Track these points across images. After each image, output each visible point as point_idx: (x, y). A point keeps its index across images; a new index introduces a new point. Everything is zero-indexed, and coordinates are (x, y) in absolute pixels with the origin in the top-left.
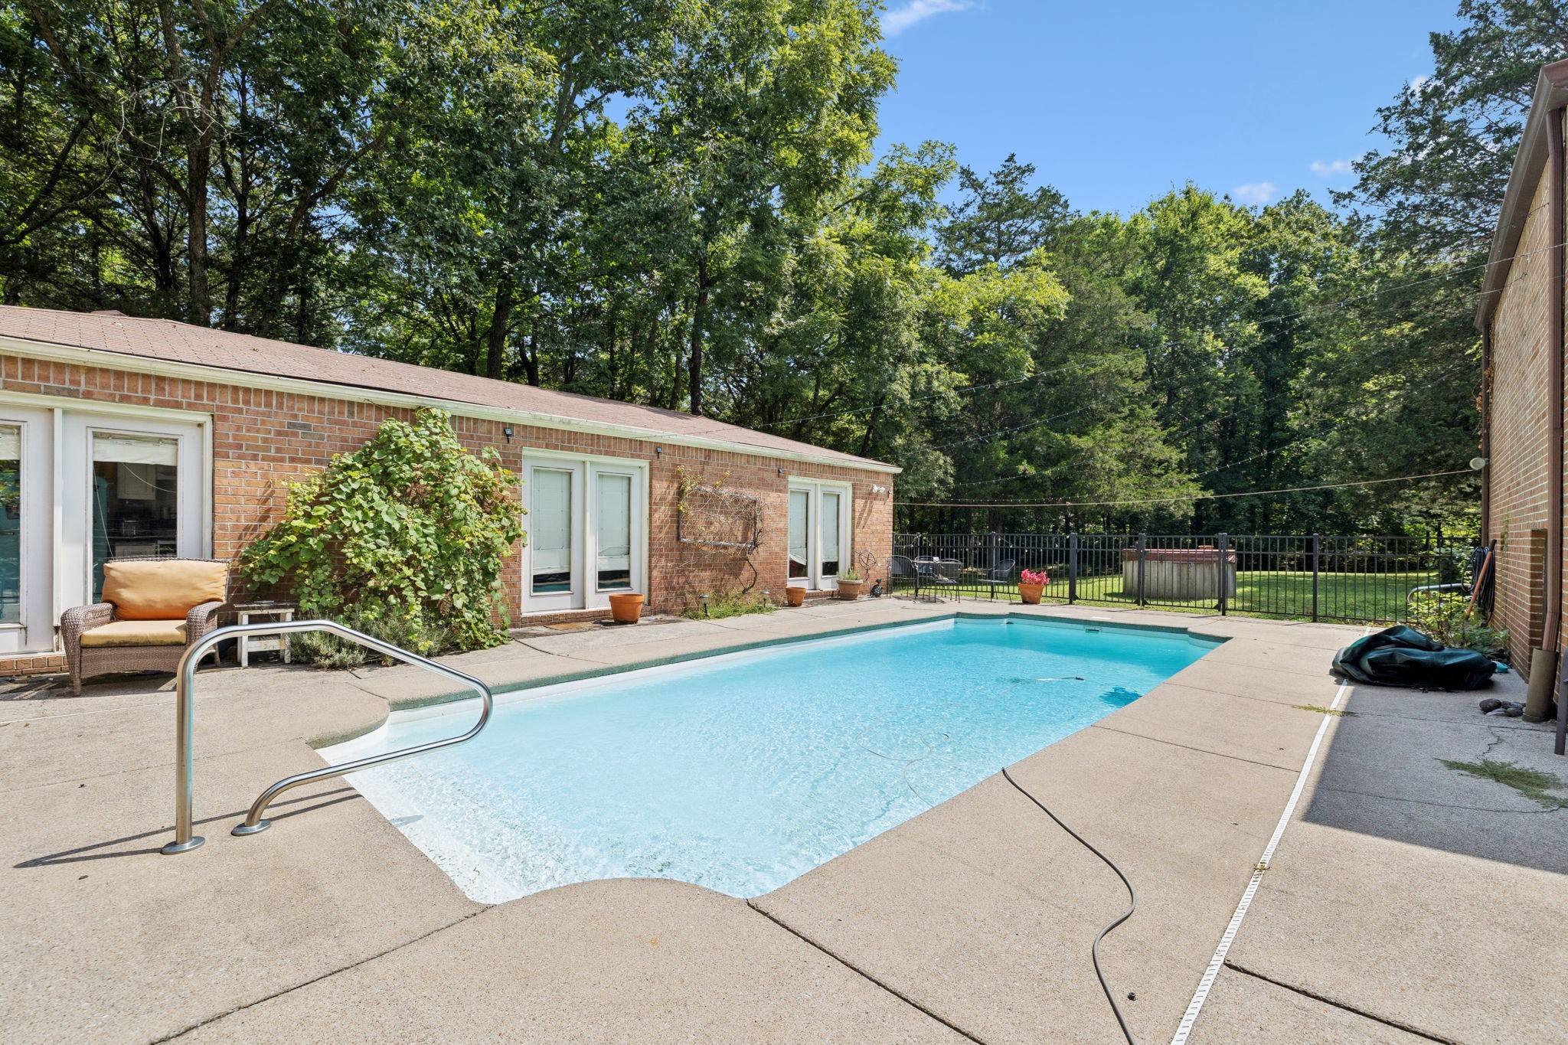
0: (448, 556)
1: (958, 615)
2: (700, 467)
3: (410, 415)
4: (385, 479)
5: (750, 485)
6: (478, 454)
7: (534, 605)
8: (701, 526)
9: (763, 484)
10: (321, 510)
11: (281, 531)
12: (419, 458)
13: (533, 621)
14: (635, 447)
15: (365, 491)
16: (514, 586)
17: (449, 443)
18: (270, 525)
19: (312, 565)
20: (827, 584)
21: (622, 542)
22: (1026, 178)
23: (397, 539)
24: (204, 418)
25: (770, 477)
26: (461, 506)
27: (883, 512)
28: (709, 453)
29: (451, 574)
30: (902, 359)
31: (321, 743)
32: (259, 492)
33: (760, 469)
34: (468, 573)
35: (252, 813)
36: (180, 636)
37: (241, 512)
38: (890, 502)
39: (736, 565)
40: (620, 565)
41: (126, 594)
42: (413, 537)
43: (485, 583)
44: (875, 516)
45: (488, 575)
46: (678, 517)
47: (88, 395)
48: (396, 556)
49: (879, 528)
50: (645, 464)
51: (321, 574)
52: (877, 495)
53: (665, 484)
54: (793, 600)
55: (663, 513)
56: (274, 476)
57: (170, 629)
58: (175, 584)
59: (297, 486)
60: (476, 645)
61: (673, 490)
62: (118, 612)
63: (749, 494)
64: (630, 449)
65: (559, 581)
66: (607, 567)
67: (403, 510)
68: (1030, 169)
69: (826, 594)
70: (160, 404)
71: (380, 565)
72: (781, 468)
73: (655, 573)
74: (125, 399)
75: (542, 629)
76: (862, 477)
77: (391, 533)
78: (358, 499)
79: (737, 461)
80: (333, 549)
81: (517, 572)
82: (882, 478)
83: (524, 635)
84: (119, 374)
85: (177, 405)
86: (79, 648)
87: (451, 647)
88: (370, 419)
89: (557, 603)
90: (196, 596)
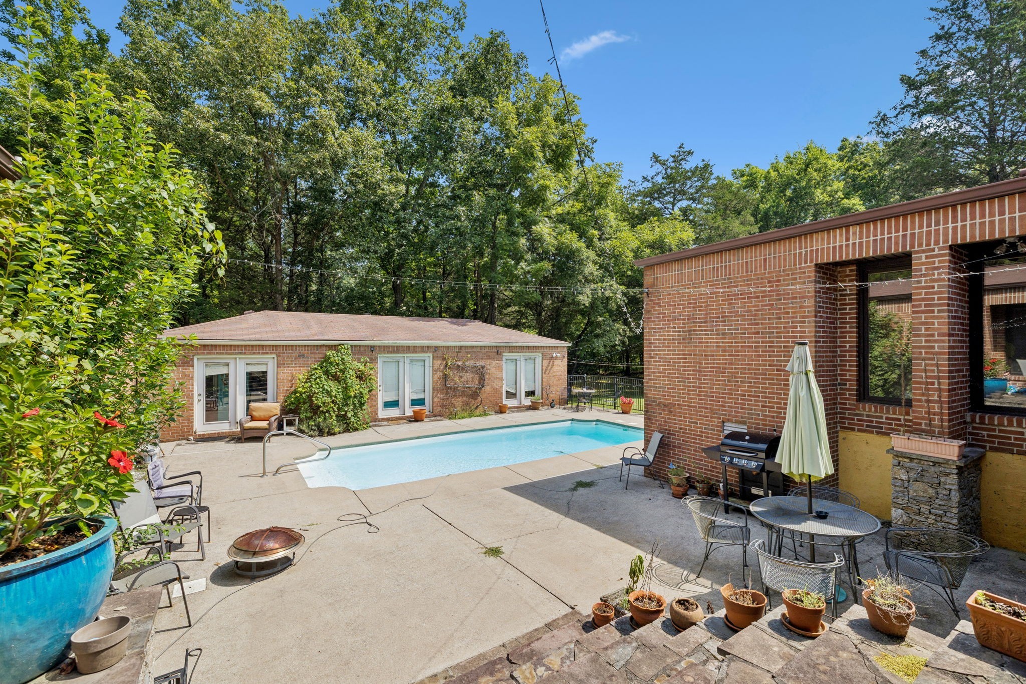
0: (346, 398)
1: (572, 420)
2: (456, 354)
3: (335, 348)
4: (326, 373)
5: (482, 359)
6: (359, 361)
7: (382, 413)
8: (456, 379)
9: (489, 358)
10: (307, 385)
11: (295, 392)
12: (338, 364)
13: (382, 420)
15: (320, 377)
16: (375, 406)
17: (348, 358)
18: (293, 389)
19: (304, 403)
20: (527, 402)
21: (421, 387)
22: (689, 158)
23: (329, 394)
24: (275, 356)
25: (492, 354)
26: (350, 381)
27: (561, 365)
28: (461, 347)
29: (347, 404)
30: (588, 281)
31: (297, 459)
32: (290, 378)
33: (487, 352)
34: (354, 404)
35: (277, 472)
36: (267, 426)
37: (285, 386)
38: (565, 361)
39: (475, 395)
40: (421, 396)
41: (254, 413)
42: (334, 393)
43: (361, 407)
44: (555, 368)
45: (362, 404)
46: (445, 376)
47: (245, 353)
48: (329, 400)
49: (559, 373)
50: (431, 355)
51: (307, 406)
52: (556, 358)
53: (439, 362)
54: (501, 410)
55: (439, 374)
56: (294, 372)
57: (264, 424)
58: (266, 410)
59: (300, 377)
60: (356, 429)
61: (443, 365)
62: (253, 419)
63: (481, 363)
64: (424, 350)
65: (394, 404)
66: (415, 397)
67: (331, 383)
68: (690, 153)
69: (525, 407)
70: (263, 353)
71: (324, 403)
72: (497, 351)
73: (436, 400)
74: (254, 353)
75: (385, 423)
76: (548, 350)
77: (327, 392)
78: (318, 380)
79: (475, 350)
80: (310, 397)
81: (376, 401)
82: (560, 349)
83: (376, 426)
84: (252, 346)
85: (267, 353)
86: (243, 429)
87: (347, 430)
88: (323, 350)
89: (394, 412)
90: (272, 414)
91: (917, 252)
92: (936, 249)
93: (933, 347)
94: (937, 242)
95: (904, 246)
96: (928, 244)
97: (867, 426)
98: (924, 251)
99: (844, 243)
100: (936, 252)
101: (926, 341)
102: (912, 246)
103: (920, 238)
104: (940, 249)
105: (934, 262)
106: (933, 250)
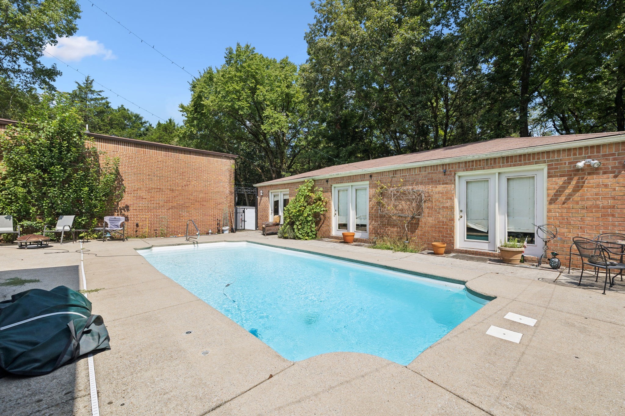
2: (390, 179)
5: (421, 183)
7: (336, 232)
8: (391, 207)
9: (431, 182)
14: (362, 177)
21: (365, 214)
24: (289, 189)
25: (438, 176)
27: (611, 186)
28: (395, 172)
33: (429, 173)
40: (364, 222)
44: (590, 191)
46: (379, 203)
50: (368, 183)
53: (374, 189)
55: (374, 201)
63: (419, 188)
64: (361, 178)
66: (359, 223)
73: (370, 227)
76: (562, 158)
79: (413, 172)
81: (330, 222)
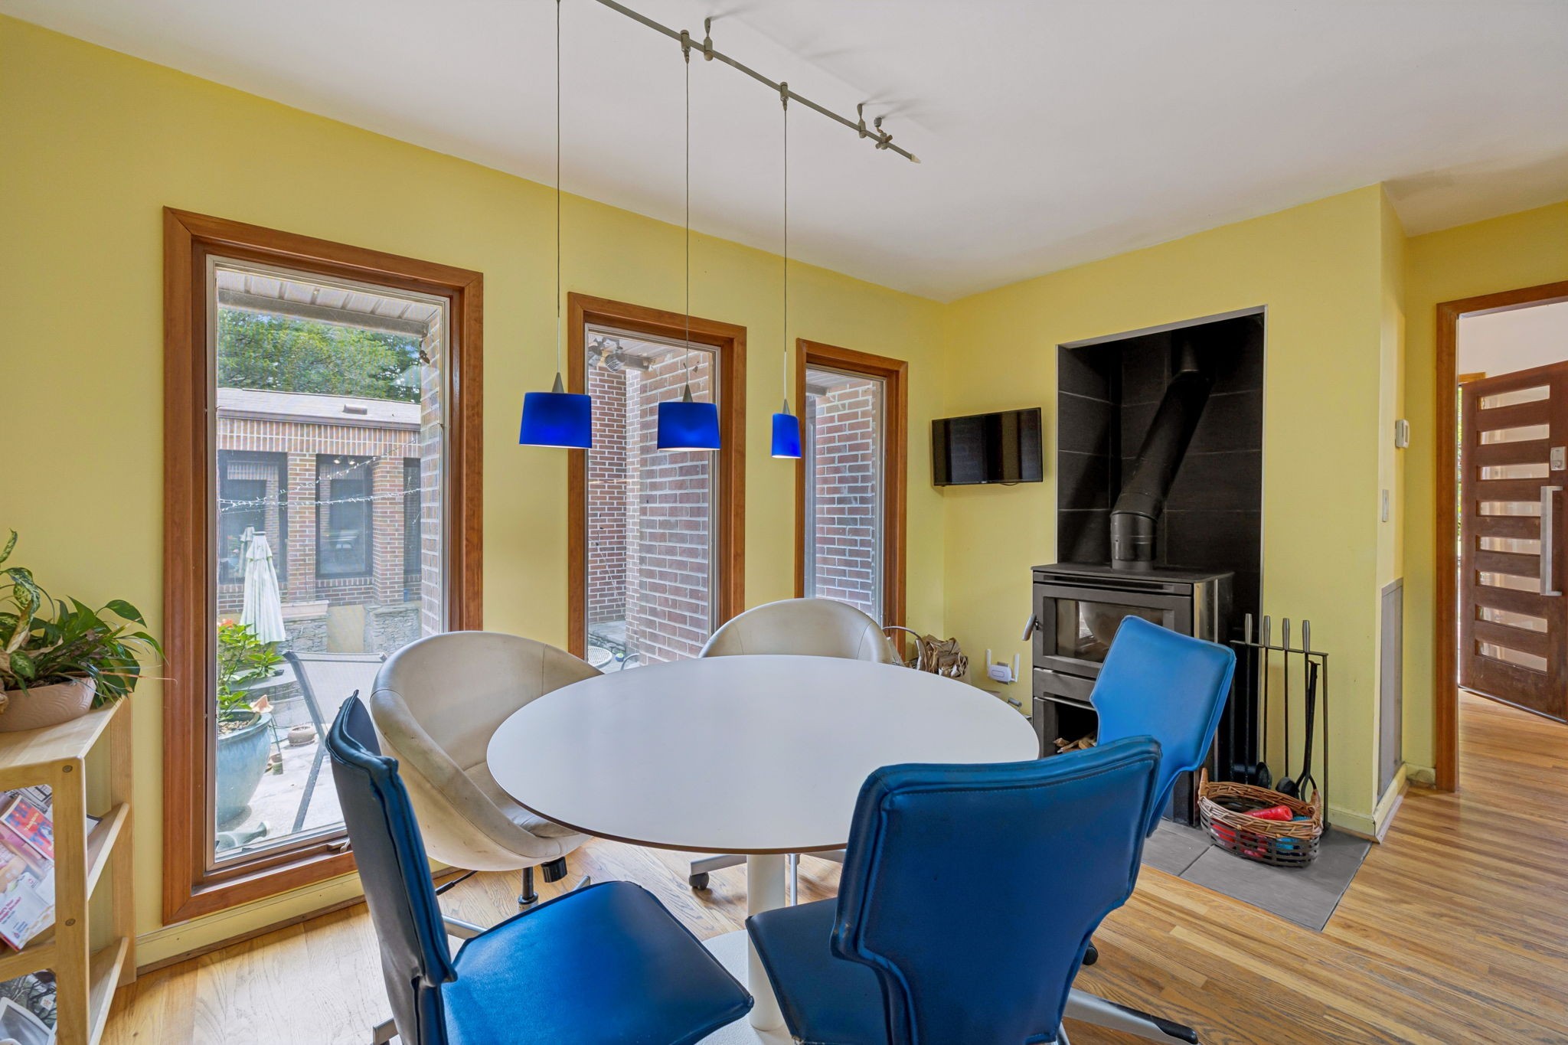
91: (293, 455)
92: (307, 455)
93: (305, 531)
94: (308, 450)
95: (283, 448)
96: (302, 450)
97: (230, 606)
98: (298, 455)
99: (228, 434)
100: (307, 458)
101: (300, 527)
102: (290, 448)
103: (296, 444)
104: (310, 455)
105: (305, 465)
106: (305, 455)
